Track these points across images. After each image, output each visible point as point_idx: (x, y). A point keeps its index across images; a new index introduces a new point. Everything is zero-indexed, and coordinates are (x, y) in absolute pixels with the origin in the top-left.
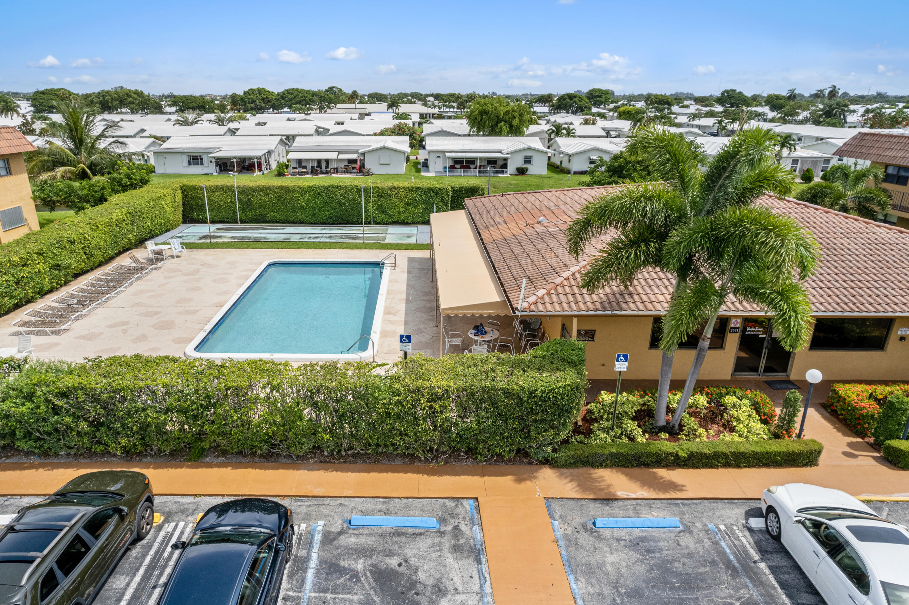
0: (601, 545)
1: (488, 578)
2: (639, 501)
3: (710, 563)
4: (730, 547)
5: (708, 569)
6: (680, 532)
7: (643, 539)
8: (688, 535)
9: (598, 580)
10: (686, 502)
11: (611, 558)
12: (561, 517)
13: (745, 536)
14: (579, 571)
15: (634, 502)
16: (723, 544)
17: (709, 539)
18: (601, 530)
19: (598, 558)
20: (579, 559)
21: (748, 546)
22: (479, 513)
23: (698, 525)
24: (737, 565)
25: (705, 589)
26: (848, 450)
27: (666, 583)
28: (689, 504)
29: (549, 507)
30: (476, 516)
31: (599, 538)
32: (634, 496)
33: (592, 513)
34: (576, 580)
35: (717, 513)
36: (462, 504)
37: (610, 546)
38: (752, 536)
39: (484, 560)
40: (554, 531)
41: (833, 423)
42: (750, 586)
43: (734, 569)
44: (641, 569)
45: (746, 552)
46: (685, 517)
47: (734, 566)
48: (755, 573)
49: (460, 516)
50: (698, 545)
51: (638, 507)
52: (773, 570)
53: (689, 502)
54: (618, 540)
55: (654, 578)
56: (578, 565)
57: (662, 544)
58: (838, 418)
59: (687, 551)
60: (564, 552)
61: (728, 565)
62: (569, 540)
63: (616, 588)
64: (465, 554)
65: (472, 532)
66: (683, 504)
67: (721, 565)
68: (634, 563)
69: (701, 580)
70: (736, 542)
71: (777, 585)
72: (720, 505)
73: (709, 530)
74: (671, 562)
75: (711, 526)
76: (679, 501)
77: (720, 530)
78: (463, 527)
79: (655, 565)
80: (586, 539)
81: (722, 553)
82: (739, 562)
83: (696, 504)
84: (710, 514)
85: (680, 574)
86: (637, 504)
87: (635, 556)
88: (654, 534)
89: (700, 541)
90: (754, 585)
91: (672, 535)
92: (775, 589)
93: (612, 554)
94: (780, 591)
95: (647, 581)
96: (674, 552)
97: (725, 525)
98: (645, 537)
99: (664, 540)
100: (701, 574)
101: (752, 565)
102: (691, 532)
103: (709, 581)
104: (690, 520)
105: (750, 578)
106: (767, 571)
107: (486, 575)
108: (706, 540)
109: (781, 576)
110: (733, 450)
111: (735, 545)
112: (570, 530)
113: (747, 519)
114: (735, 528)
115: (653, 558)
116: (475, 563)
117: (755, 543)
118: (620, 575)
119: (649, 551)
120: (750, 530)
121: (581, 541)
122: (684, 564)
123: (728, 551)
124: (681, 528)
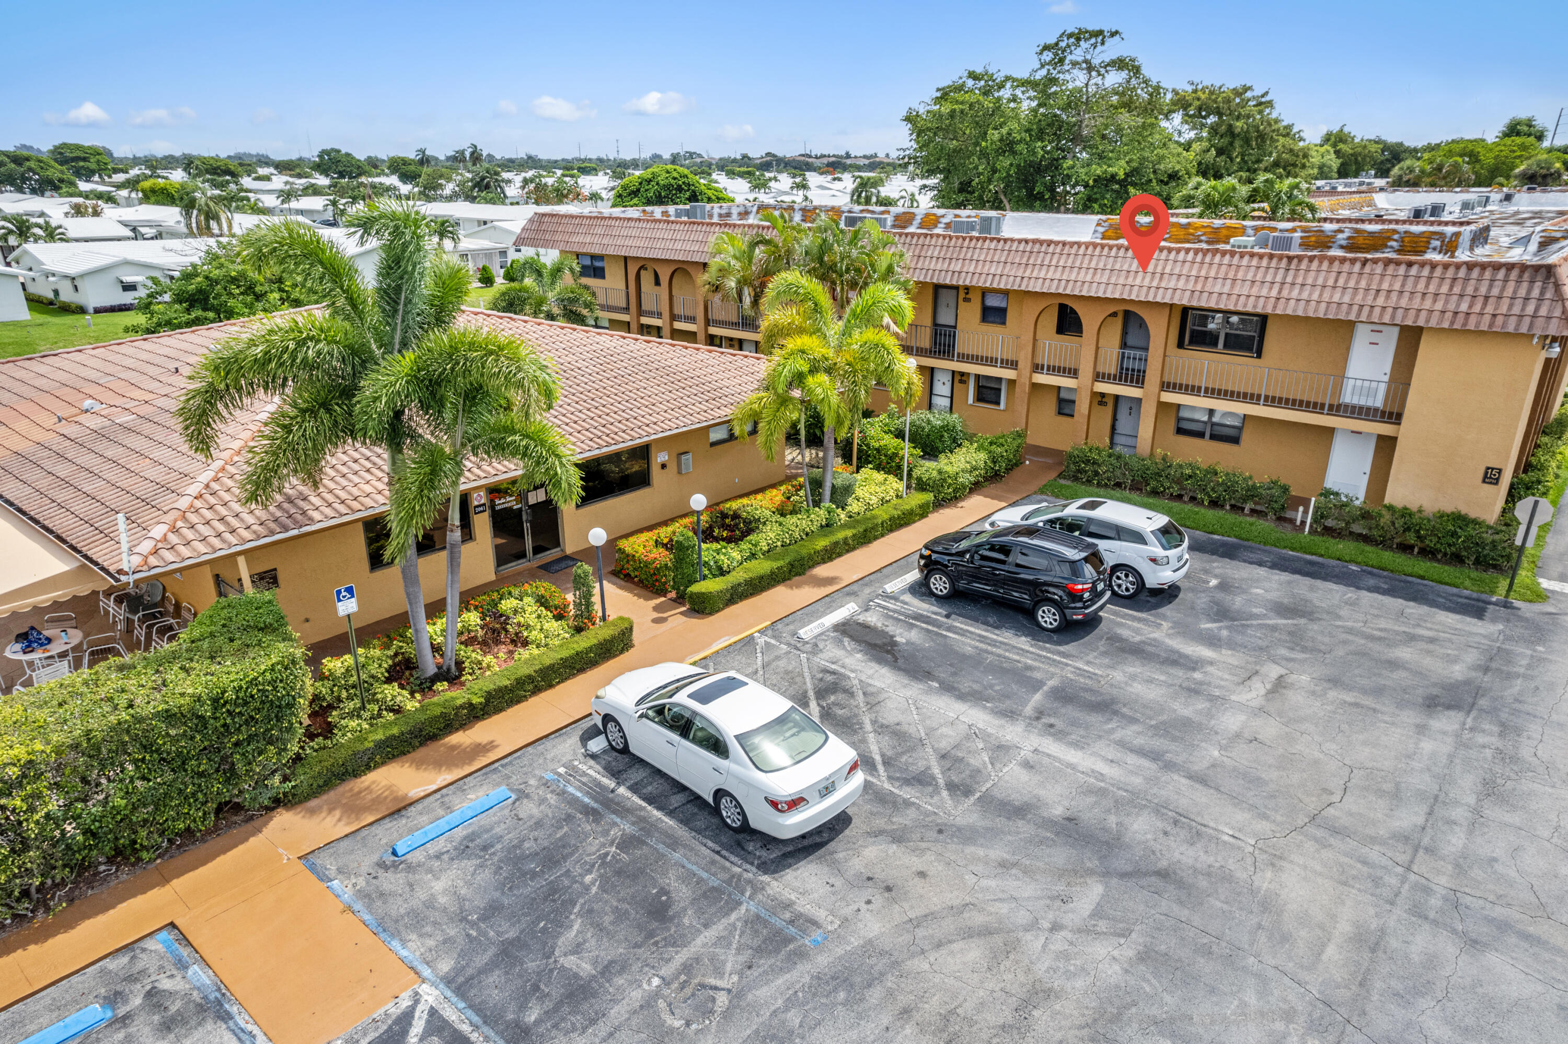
0: (417, 877)
1: (256, 1030)
2: (444, 791)
3: (565, 820)
4: (579, 789)
5: (566, 829)
6: (514, 803)
7: (471, 837)
8: (525, 801)
9: (435, 923)
10: (506, 761)
11: (438, 886)
12: (340, 871)
13: (591, 767)
14: (402, 929)
15: (438, 795)
16: (570, 789)
17: (552, 792)
18: (408, 856)
19: (421, 895)
20: (394, 913)
21: (598, 776)
22: (190, 944)
23: (532, 782)
24: (596, 805)
25: (572, 854)
26: (656, 615)
27: (524, 874)
28: (511, 762)
29: (313, 868)
30: (185, 952)
31: (410, 868)
32: (434, 787)
33: (384, 841)
34: (404, 942)
35: (548, 757)
36: (144, 950)
37: (430, 871)
38: (598, 763)
39: (234, 1009)
40: (338, 896)
41: (631, 591)
42: (618, 820)
43: (594, 812)
44: (485, 876)
45: (599, 784)
46: (512, 780)
47: (593, 809)
48: (618, 804)
49: (152, 970)
50: (542, 807)
51: (446, 799)
52: (634, 789)
53: (509, 758)
54: (438, 857)
55: (507, 878)
56: (397, 921)
57: (498, 830)
58: (634, 583)
59: (532, 823)
60: (367, 917)
61: (588, 811)
62: (368, 896)
63: (464, 919)
64: (193, 1023)
65: (189, 982)
66: (502, 766)
67: (579, 816)
68: (473, 875)
69: (564, 846)
70: (584, 779)
71: (644, 804)
72: (548, 744)
73: (548, 781)
74: (519, 846)
75: (549, 776)
76: (496, 765)
77: (560, 775)
78: (166, 984)
79: (501, 861)
80: (391, 881)
81: (573, 801)
82: (596, 801)
83: (519, 757)
84: (541, 761)
85: (537, 854)
86: (442, 796)
87: (470, 864)
88: (482, 823)
89: (543, 801)
90: (622, 818)
91: (506, 812)
92: (643, 809)
93: (438, 879)
94: (649, 808)
95: (501, 887)
96: (518, 831)
97: (563, 766)
98: (473, 833)
99: (498, 823)
100: (560, 839)
101: (611, 795)
102: (527, 796)
103: (573, 842)
104: (520, 781)
105: (615, 812)
106: (628, 794)
107: (250, 1027)
108: (549, 796)
109: (644, 791)
110: (537, 668)
111: (584, 784)
112: (361, 882)
113: (584, 745)
114: (576, 763)
115: (494, 854)
116: (220, 1023)
117: (605, 768)
118: (461, 900)
119: (485, 848)
120: (593, 756)
121: (386, 887)
122: (536, 840)
123: (579, 794)
124: (514, 797)
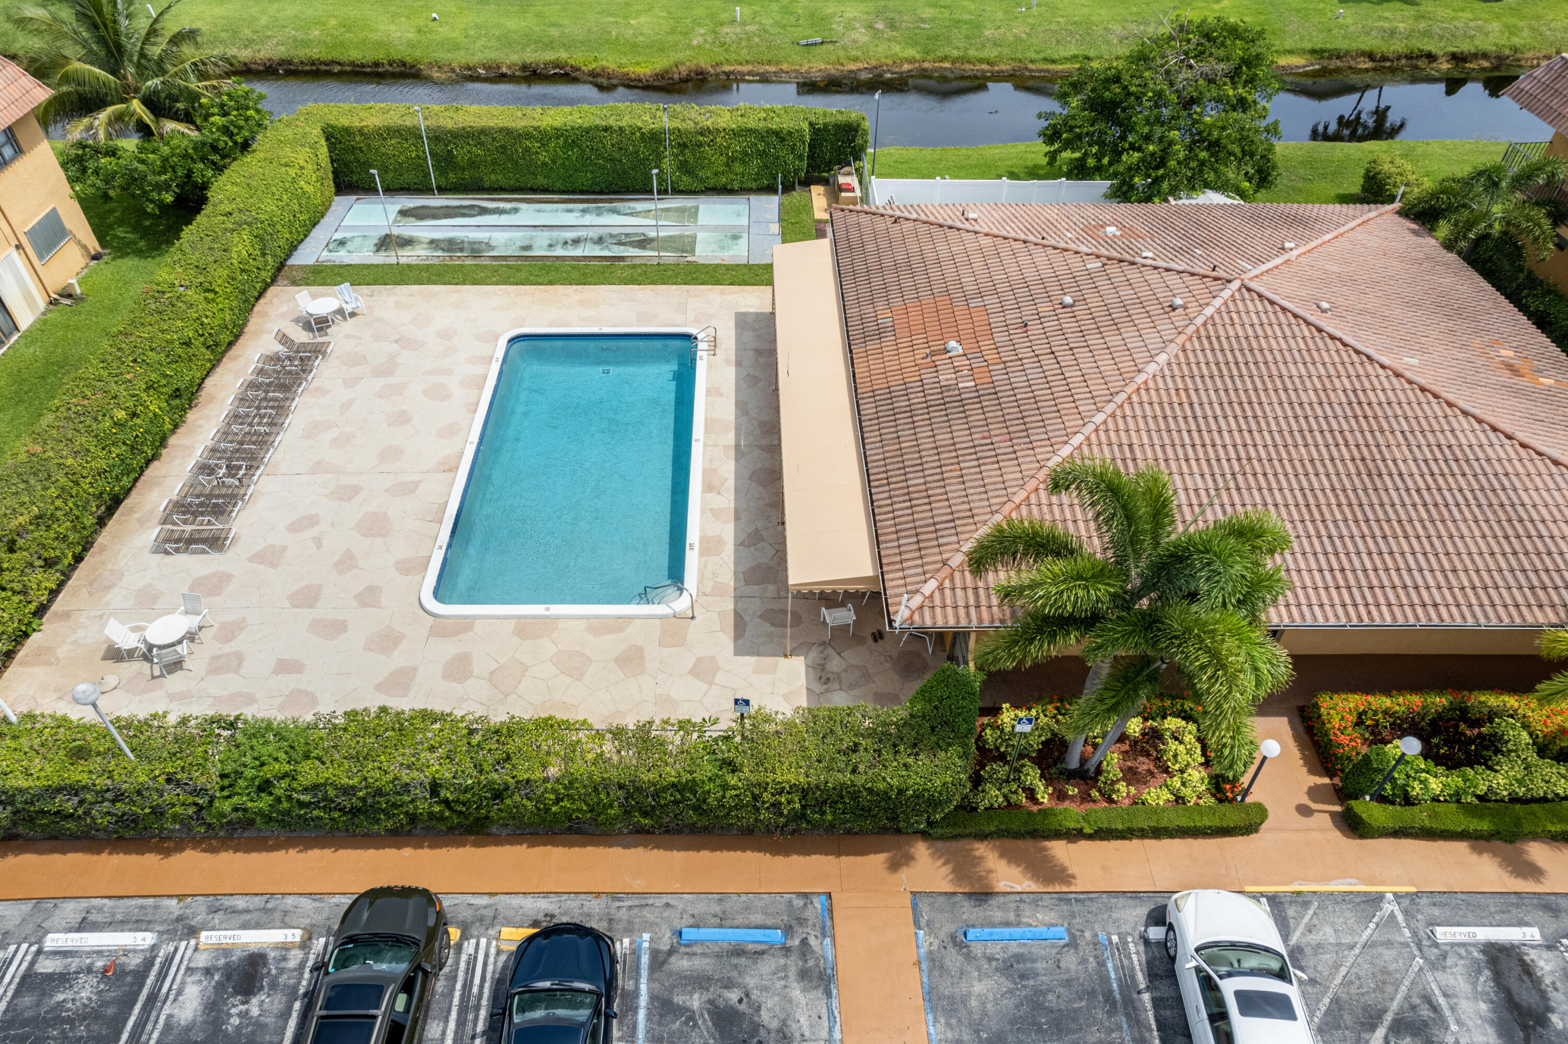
0: (969, 969)
1: (838, 1019)
2: (1024, 896)
3: (1088, 994)
4: (1116, 969)
5: (1083, 1004)
6: (1064, 947)
7: (1019, 958)
8: (1072, 951)
9: (959, 1020)
10: (1082, 896)
11: (978, 988)
12: (929, 923)
13: (1138, 953)
14: (940, 1008)
15: (1018, 898)
16: (1110, 965)
17: (1096, 957)
18: (973, 944)
19: (963, 988)
20: (941, 990)
21: (1138, 967)
22: (832, 918)
23: (1088, 935)
24: (1118, 997)
25: (1074, 1032)
26: (1305, 800)
27: (1034, 1023)
28: (1084, 900)
29: (915, 907)
30: (828, 923)
31: (969, 957)
32: (1019, 889)
33: (965, 917)
34: (936, 1021)
35: (1114, 915)
36: (812, 903)
37: (979, 969)
38: (1146, 953)
39: (834, 992)
40: (917, 947)
41: (1302, 750)
42: (1125, 1026)
43: (1113, 1004)
44: (1008, 1003)
45: (1133, 977)
46: (1074, 921)
47: (1114, 998)
48: (1135, 1009)
49: (810, 923)
50: (1080, 967)
51: (1022, 905)
52: (1156, 1002)
53: (1084, 896)
54: (990, 959)
55: (1021, 1017)
56: (940, 999)
57: (1040, 966)
58: (1312, 739)
59: (1065, 977)
60: (925, 980)
61: (1109, 997)
62: (933, 960)
63: (977, 1032)
64: (814, 983)
65: (822, 949)
66: (1076, 900)
67: (1101, 998)
68: (1003, 995)
69: (1073, 1020)
70: (1126, 962)
71: (1154, 1027)
72: (1122, 901)
73: (1099, 943)
74: (1044, 993)
75: (1102, 937)
76: (1073, 896)
77: (1111, 943)
78: (812, 941)
79: (1026, 997)
80: (953, 959)
81: (1104, 979)
82: (1121, 994)
83: (1091, 900)
84: (1106, 916)
85: (1052, 1011)
86: (1021, 901)
87: (1007, 984)
88: (1033, 950)
89: (1084, 961)
90: (1129, 1026)
91: (1054, 951)
92: (1150, 1030)
93: (980, 981)
94: (1155, 1033)
95: (1014, 1021)
96: (1051, 978)
97: (1119, 934)
98: (1022, 955)
99: (1044, 958)
100: (1075, 1010)
101: (1135, 996)
102: (1076, 947)
103: (1081, 1021)
104: (1079, 927)
105: (1128, 1016)
106: (1149, 1005)
107: (836, 1014)
108: (1091, 959)
109: (1162, 1012)
110: (1152, 824)
111: (1123, 967)
112: (936, 943)
113: (1147, 925)
114: (1130, 939)
115: (1024, 987)
116: (824, 996)
117: (1148, 963)
118: (984, 1013)
119: (1023, 977)
120: (1147, 942)
121: (948, 962)
122: (1058, 997)
123: (1113, 975)
124: (1066, 940)
